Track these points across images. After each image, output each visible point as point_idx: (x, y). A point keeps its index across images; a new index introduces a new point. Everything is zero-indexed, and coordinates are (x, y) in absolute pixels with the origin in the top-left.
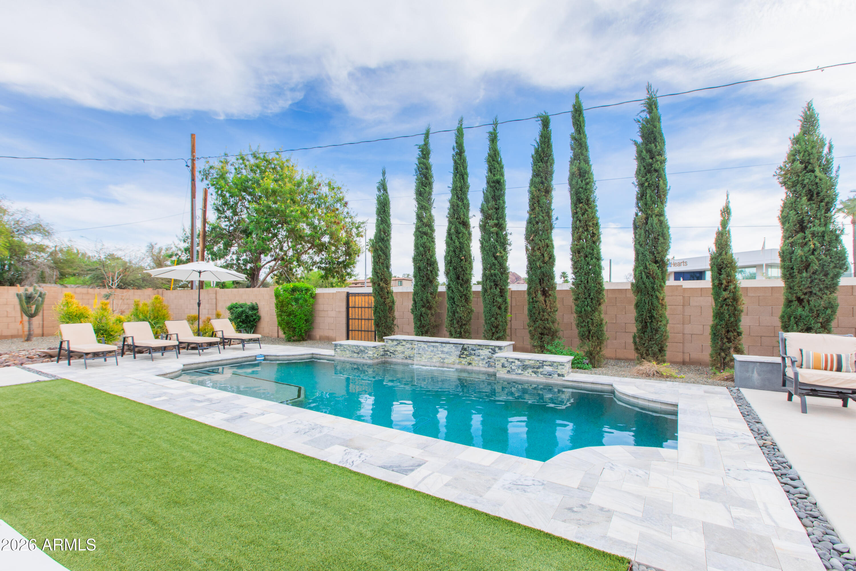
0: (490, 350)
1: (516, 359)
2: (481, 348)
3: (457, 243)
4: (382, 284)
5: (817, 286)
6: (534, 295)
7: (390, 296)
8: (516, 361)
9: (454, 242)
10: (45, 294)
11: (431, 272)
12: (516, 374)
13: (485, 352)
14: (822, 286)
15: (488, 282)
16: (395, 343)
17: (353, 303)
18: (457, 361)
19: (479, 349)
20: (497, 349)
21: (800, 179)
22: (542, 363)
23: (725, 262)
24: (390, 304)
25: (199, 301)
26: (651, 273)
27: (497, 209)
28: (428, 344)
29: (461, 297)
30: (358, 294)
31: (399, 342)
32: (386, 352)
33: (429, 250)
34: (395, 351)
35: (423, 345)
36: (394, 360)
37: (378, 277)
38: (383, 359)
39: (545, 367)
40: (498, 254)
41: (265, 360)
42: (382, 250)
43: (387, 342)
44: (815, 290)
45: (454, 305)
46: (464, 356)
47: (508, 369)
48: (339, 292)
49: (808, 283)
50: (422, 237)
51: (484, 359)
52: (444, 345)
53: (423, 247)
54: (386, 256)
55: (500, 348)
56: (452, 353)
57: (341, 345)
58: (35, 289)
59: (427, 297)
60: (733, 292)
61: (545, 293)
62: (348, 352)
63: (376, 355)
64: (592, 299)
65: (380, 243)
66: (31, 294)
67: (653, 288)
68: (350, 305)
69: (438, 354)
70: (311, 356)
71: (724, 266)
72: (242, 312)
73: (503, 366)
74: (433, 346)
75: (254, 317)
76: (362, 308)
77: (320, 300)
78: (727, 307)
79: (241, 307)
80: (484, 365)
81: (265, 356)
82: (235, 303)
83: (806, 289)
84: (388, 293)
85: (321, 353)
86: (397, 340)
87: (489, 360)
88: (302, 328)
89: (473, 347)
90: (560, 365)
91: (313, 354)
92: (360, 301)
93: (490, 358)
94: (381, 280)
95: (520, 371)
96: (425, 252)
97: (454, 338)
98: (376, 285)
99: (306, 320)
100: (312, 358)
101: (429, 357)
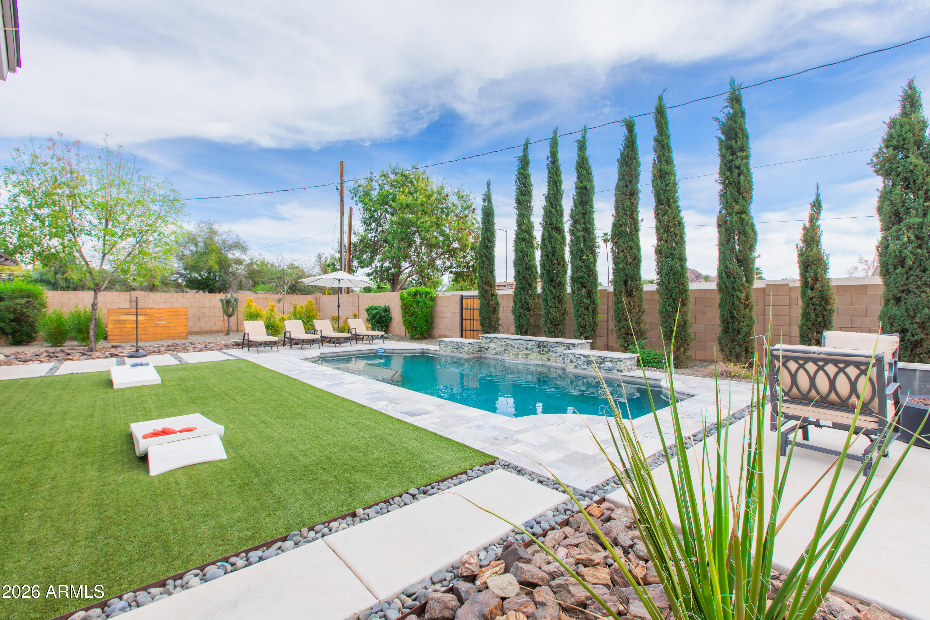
0: (565, 347)
1: (582, 355)
2: (558, 345)
3: (550, 248)
4: (486, 287)
5: (914, 283)
6: (619, 296)
7: (494, 298)
8: (582, 357)
9: (547, 247)
10: (238, 299)
11: (530, 275)
12: (582, 369)
13: (561, 349)
14: (919, 283)
15: (576, 284)
16: (489, 340)
17: (466, 305)
18: (539, 357)
19: (556, 346)
20: (571, 346)
21: (894, 167)
22: (604, 359)
23: (810, 259)
24: (494, 306)
25: (339, 303)
26: (731, 272)
27: (584, 214)
28: (515, 341)
29: (554, 299)
30: (470, 296)
31: (492, 339)
32: (481, 349)
33: (527, 255)
34: (489, 347)
35: (511, 342)
36: (488, 356)
37: (482, 281)
38: (479, 355)
39: (606, 363)
40: (584, 257)
41: (384, 352)
42: (486, 256)
43: (482, 339)
44: (912, 287)
45: (548, 307)
46: (544, 353)
47: (575, 364)
48: (454, 295)
49: (904, 279)
50: (520, 243)
51: (560, 355)
52: (528, 342)
53: (521, 252)
54: (490, 262)
55: (574, 345)
56: (534, 350)
57: (444, 342)
58: (232, 296)
59: (525, 299)
60: (820, 291)
61: (629, 294)
62: (449, 348)
63: (471, 351)
64: (674, 299)
65: (484, 250)
66: (229, 299)
67: (734, 288)
68: (464, 307)
69: (523, 350)
70: (422, 350)
71: (810, 263)
72: (377, 313)
73: (571, 361)
74: (519, 344)
75: (386, 318)
76: (473, 309)
77: (439, 302)
78: (813, 307)
79: (376, 308)
81: (384, 349)
82: (371, 306)
83: (903, 286)
84: (492, 295)
85: (430, 349)
86: (490, 338)
87: (564, 356)
88: (422, 327)
89: (551, 344)
90: (619, 361)
91: (423, 349)
92: (472, 303)
94: (486, 283)
95: (585, 367)
96: (524, 257)
97: (548, 337)
98: (481, 289)
99: (426, 321)
100: (423, 353)
101: (516, 353)
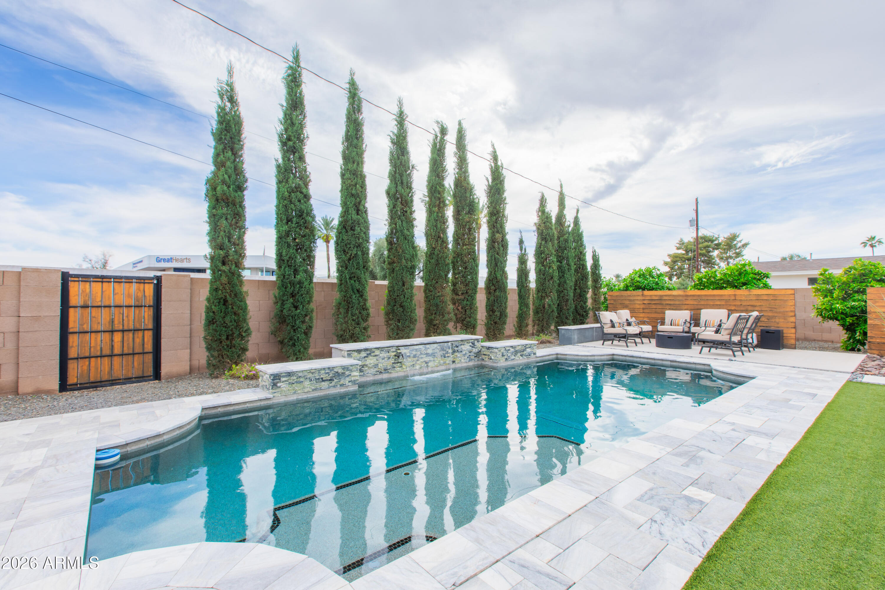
0: (471, 344)
2: (463, 343)
8: (511, 349)
13: (467, 347)
16: (363, 354)
17: (84, 298)
18: (442, 362)
19: (461, 345)
20: (476, 342)
31: (369, 352)
34: (363, 366)
46: (449, 355)
51: (465, 354)
52: (428, 346)
55: (478, 340)
56: (436, 354)
69: (422, 358)
74: (416, 350)
80: (466, 361)
85: (228, 402)
86: (366, 350)
87: (470, 354)
89: (457, 344)
93: (470, 352)
101: (412, 363)
